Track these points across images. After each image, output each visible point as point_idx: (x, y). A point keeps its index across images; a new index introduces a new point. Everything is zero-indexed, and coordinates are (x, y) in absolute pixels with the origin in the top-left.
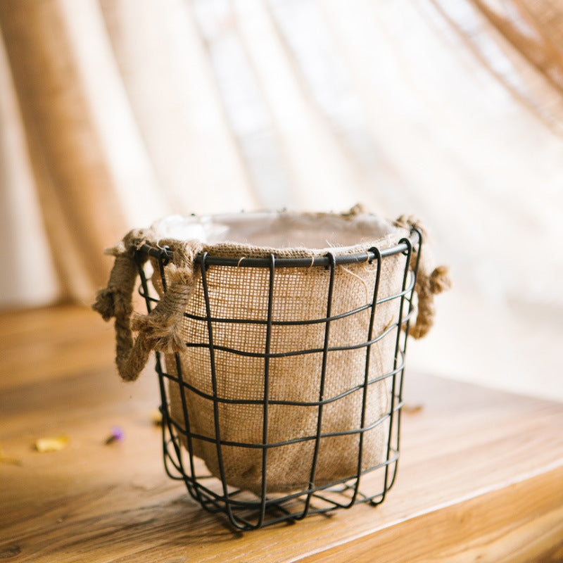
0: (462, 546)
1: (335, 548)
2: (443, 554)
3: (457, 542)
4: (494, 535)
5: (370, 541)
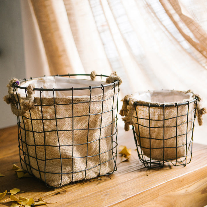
0: (182, 188)
1: (148, 190)
2: (176, 190)
3: (180, 187)
4: (190, 185)
5: (157, 188)
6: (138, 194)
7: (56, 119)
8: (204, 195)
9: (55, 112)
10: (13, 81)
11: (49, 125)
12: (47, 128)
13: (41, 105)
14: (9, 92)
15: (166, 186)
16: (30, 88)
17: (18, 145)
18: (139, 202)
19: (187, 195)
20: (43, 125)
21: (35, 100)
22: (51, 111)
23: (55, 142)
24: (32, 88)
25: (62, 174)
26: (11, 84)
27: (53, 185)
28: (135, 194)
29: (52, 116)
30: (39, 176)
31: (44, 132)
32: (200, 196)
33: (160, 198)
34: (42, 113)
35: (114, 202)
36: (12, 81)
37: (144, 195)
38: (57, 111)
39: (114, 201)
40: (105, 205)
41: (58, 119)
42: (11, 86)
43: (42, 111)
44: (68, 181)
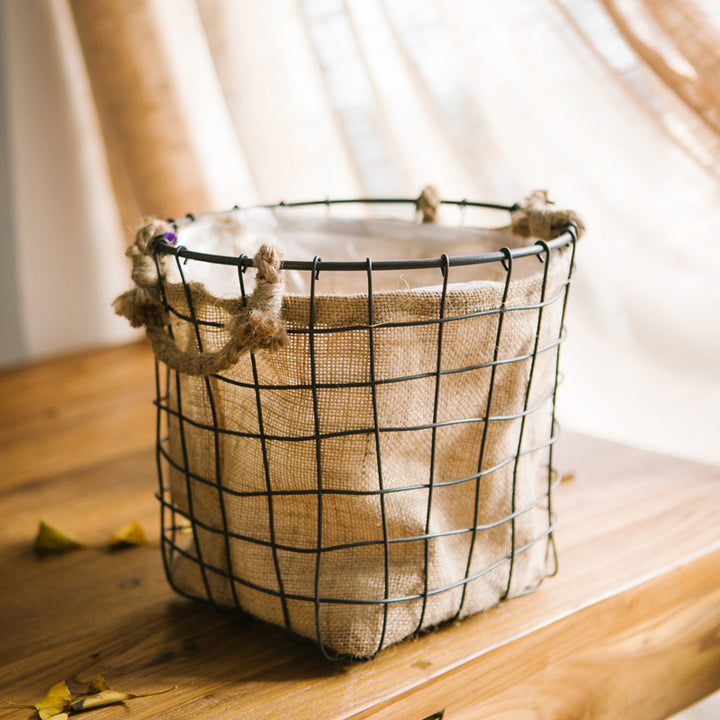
6: (473, 660)
7: (373, 383)
8: (708, 656)
9: (372, 355)
10: (152, 233)
11: (342, 409)
12: (332, 419)
13: (311, 327)
14: (136, 277)
15: (572, 626)
16: (270, 261)
17: (157, 488)
18: (475, 691)
19: (648, 656)
20: (315, 408)
21: (289, 309)
22: (352, 350)
23: (363, 473)
24: (277, 259)
25: (386, 605)
26: (146, 245)
27: (351, 650)
28: (462, 658)
29: (356, 369)
30: (278, 617)
31: (318, 437)
32: (694, 660)
33: (553, 671)
34: (312, 358)
35: (387, 691)
36: (145, 232)
37: (495, 661)
38: (379, 350)
39: (386, 688)
40: (352, 704)
41: (381, 382)
42: (146, 254)
43: (312, 352)
44: (408, 629)
